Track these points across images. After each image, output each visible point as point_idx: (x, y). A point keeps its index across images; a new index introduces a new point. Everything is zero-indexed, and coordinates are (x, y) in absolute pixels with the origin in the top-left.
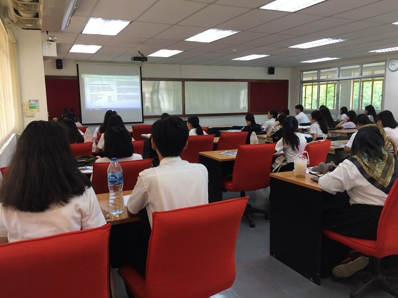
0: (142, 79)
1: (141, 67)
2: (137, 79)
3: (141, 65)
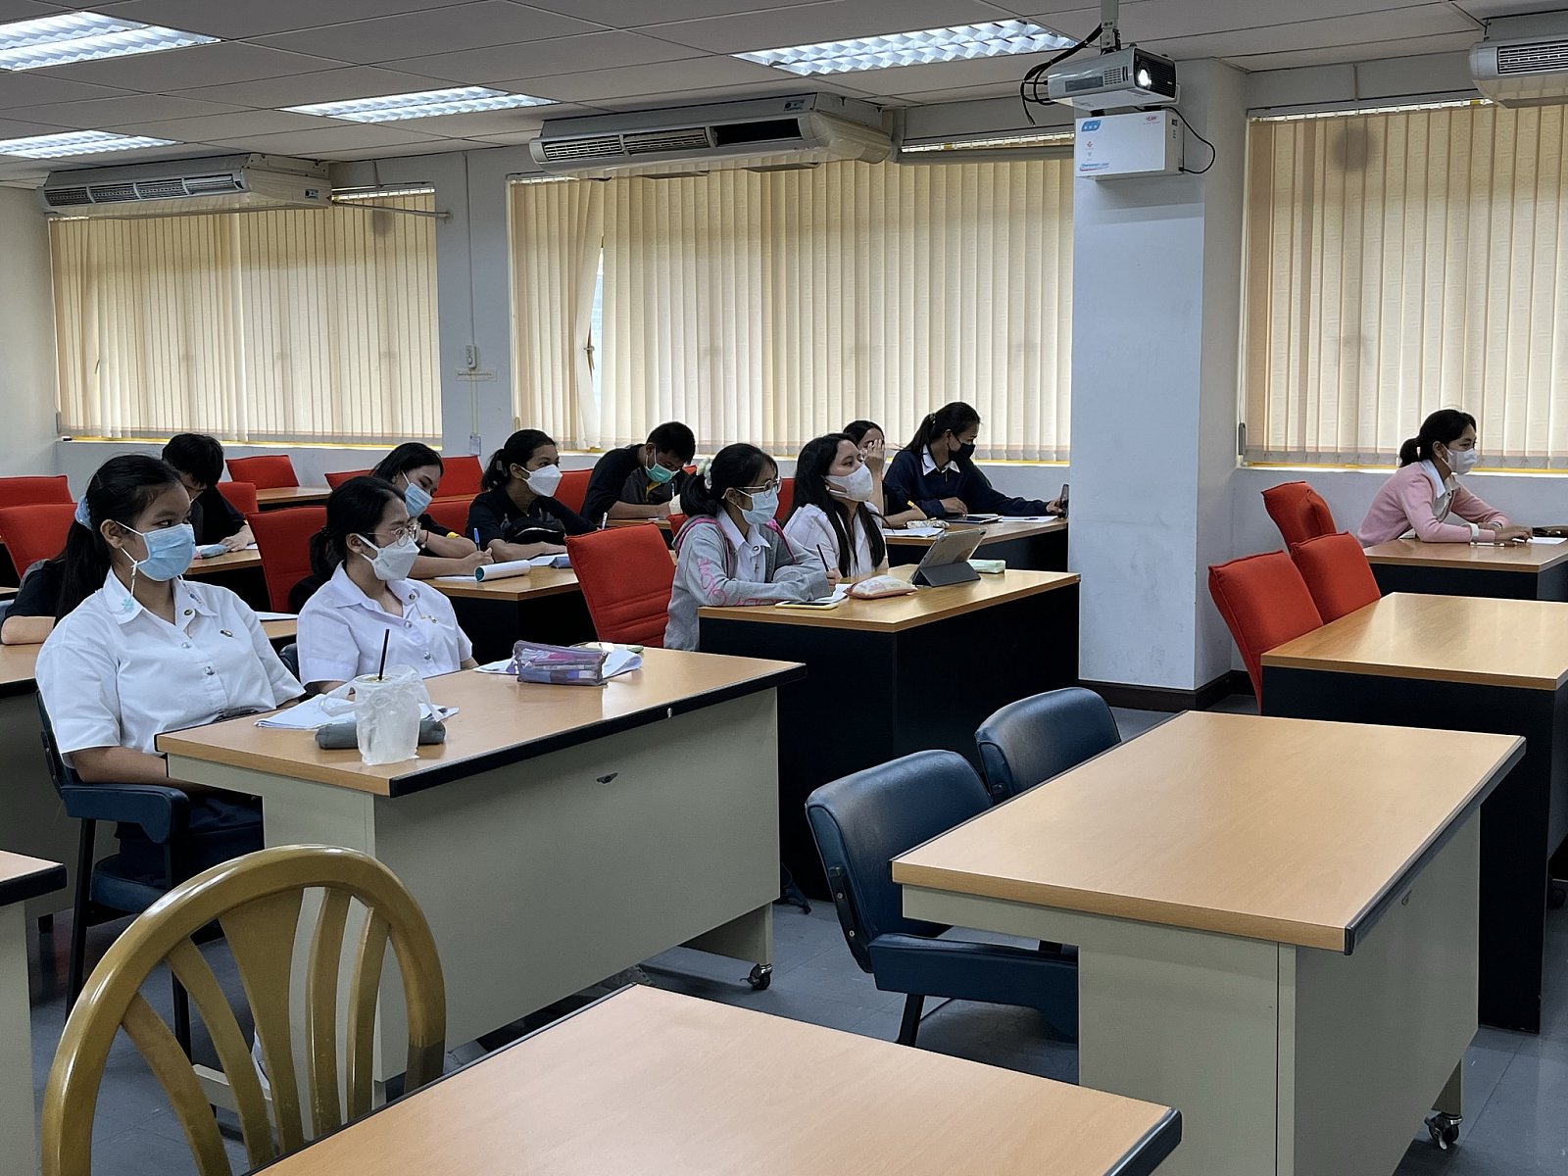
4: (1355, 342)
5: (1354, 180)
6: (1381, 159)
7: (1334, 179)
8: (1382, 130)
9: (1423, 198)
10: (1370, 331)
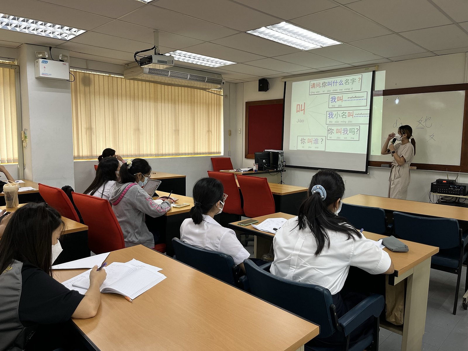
0: (373, 94)
1: (374, 72)
4: (90, 129)
5: (87, 89)
6: (93, 85)
7: (82, 88)
8: (93, 78)
9: (103, 96)
10: (93, 126)
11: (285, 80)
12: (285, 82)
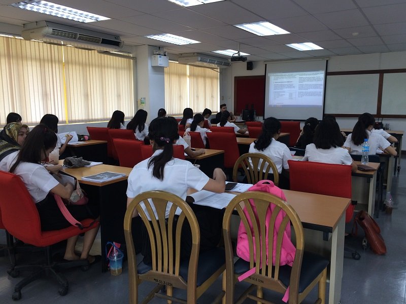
0: (327, 74)
1: (327, 61)
2: (321, 75)
3: (327, 59)
11: (266, 63)
12: (266, 65)
